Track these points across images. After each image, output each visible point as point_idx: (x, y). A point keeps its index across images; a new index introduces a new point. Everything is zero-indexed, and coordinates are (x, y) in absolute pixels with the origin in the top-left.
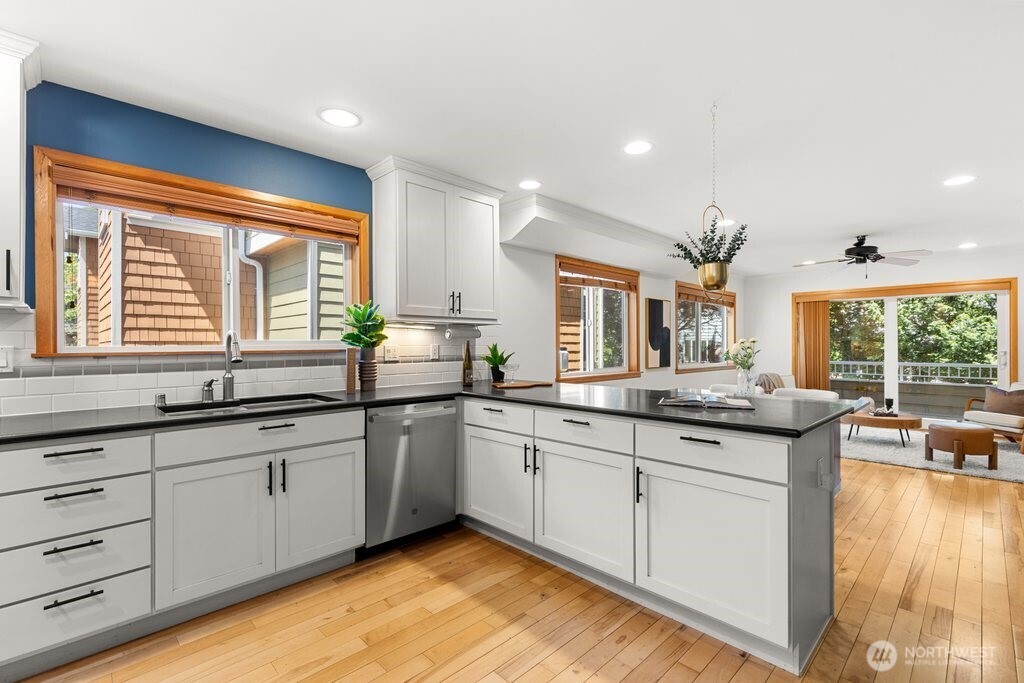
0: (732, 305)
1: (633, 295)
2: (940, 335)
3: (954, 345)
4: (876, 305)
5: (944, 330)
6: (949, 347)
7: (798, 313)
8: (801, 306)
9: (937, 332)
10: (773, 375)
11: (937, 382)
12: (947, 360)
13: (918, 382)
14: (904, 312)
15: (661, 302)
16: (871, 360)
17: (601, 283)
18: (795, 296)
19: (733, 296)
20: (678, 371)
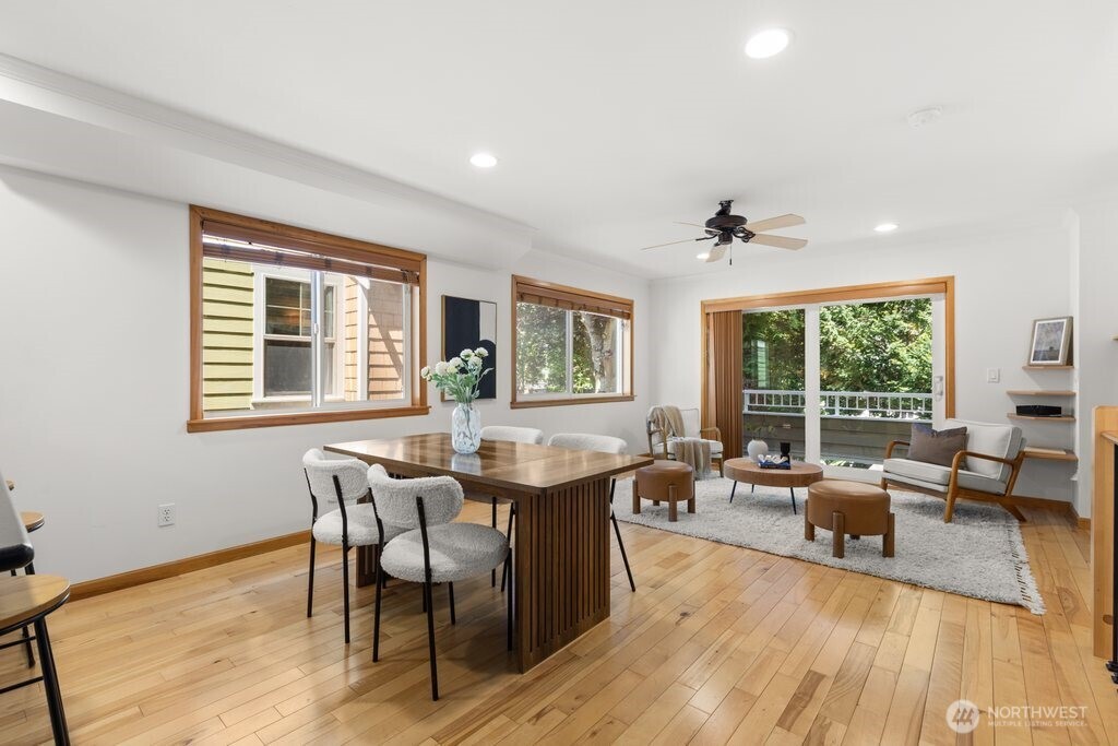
0: (628, 316)
1: (417, 289)
2: (899, 360)
3: (913, 370)
4: (834, 323)
5: (903, 353)
6: (910, 374)
7: (708, 327)
8: (711, 316)
9: (895, 355)
10: (669, 408)
11: (866, 414)
12: (907, 389)
13: (846, 416)
14: (863, 331)
15: (478, 302)
16: (831, 390)
17: (368, 272)
18: (704, 305)
19: (630, 305)
20: (515, 404)
